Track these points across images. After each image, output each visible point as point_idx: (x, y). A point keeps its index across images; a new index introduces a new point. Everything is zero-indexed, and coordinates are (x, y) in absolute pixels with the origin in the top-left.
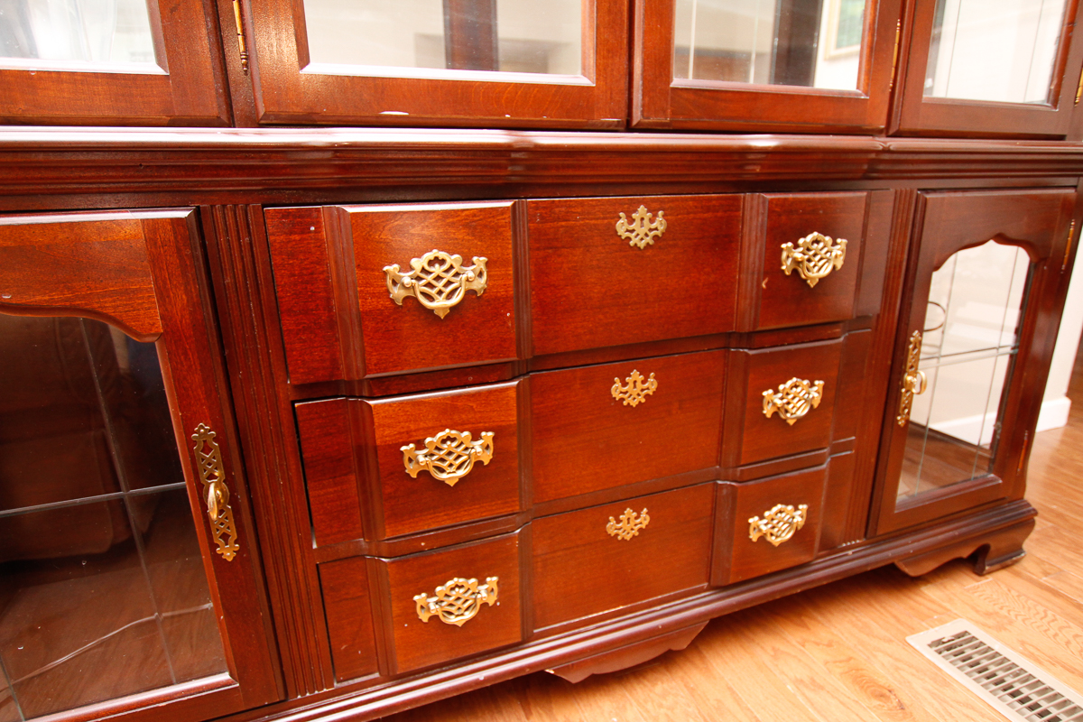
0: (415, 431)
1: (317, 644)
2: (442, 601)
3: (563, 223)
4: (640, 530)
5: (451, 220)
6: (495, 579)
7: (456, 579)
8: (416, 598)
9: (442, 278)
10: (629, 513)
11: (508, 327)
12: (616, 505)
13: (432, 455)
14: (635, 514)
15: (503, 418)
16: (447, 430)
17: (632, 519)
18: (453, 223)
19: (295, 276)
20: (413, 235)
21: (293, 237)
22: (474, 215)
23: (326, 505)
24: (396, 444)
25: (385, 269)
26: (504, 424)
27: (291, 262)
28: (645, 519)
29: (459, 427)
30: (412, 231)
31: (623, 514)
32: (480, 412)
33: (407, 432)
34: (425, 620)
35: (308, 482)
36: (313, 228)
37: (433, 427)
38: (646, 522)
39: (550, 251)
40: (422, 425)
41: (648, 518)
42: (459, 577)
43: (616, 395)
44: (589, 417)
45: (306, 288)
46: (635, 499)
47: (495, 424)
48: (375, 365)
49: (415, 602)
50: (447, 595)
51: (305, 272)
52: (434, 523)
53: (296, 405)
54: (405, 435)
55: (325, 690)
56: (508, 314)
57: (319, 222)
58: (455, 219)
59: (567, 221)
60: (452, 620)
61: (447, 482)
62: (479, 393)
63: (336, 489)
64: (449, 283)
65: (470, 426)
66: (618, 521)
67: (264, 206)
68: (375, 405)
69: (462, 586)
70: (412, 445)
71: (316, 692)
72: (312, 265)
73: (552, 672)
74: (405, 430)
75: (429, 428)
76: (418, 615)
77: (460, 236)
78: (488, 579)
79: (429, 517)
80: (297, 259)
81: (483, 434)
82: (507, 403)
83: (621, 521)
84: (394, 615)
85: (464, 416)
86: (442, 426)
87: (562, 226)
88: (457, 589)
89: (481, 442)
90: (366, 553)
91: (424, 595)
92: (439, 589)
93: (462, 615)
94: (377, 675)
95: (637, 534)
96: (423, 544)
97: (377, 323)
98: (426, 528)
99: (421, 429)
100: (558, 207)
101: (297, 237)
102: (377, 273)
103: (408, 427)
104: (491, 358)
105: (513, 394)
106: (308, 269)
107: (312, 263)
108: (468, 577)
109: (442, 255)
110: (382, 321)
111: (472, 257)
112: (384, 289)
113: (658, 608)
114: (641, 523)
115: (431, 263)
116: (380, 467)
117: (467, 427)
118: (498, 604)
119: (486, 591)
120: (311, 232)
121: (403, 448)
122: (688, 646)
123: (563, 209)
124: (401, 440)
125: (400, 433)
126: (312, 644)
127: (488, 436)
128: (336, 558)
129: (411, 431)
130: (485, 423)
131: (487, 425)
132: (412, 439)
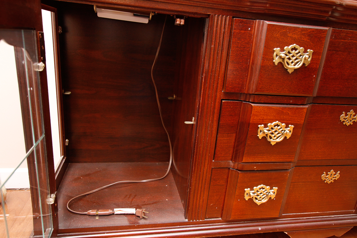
0: (265, 119)
1: (203, 201)
2: (255, 193)
3: (343, 40)
4: (335, 180)
5: (304, 32)
6: (276, 188)
7: (262, 185)
8: (246, 189)
9: (295, 56)
10: (332, 172)
11: (313, 82)
12: (327, 167)
13: (269, 131)
14: (334, 173)
15: (299, 120)
16: (277, 122)
17: (333, 174)
18: (304, 34)
19: (238, 47)
20: (288, 36)
21: (241, 31)
22: (313, 32)
23: (222, 144)
24: (257, 124)
25: (275, 49)
26: (298, 123)
27: (238, 41)
28: (338, 176)
29: (282, 121)
30: (289, 35)
31: (330, 172)
32: (291, 116)
33: (263, 120)
34: (247, 199)
35: (219, 133)
36: (249, 29)
37: (272, 119)
38: (338, 177)
39: (334, 52)
40: (269, 117)
41: (339, 175)
42: (264, 184)
43: (342, 119)
44: (328, 127)
45: (241, 53)
46: (335, 166)
47: (295, 122)
48: (260, 89)
49: (245, 191)
50: (258, 191)
51: (242, 46)
52: (261, 159)
53: (223, 101)
54: (261, 120)
55: (201, 220)
56: (314, 76)
57: (252, 27)
58: (306, 32)
59: (344, 39)
60: (256, 201)
61: (272, 143)
62: (293, 108)
63: (227, 138)
64: (296, 59)
65: (286, 121)
66: (327, 174)
67: (233, 17)
68: (254, 106)
69: (264, 188)
70: (263, 125)
71: (198, 221)
72: (245, 44)
73: (287, 233)
74: (262, 118)
75: (270, 119)
76: (244, 197)
77: (306, 40)
78: (274, 188)
79: (260, 156)
80: (241, 41)
81: (290, 126)
82: (302, 114)
83: (328, 174)
84: (236, 195)
85: (285, 117)
86: (276, 119)
87: (342, 42)
88: (261, 189)
89: (288, 129)
90: (232, 167)
91: (249, 189)
92: (255, 188)
93: (261, 200)
94: (220, 219)
95: (333, 182)
96: (255, 167)
97: (265, 71)
98: (258, 161)
99: (268, 119)
100: (343, 33)
101: (243, 32)
102: (271, 51)
103: (263, 117)
104: (303, 94)
105: (305, 111)
106: (244, 45)
107: (246, 43)
108: (267, 185)
109: (297, 46)
110: (268, 71)
111: (308, 49)
112: (272, 57)
113: (333, 216)
114: (336, 177)
115: (292, 49)
116: (249, 132)
117: (284, 121)
118: (274, 199)
119: (272, 192)
120: (248, 30)
121: (259, 126)
122: (344, 234)
123: (344, 34)
124: (259, 122)
125: (260, 119)
126: (201, 201)
127: (291, 127)
128: (220, 167)
129: (264, 119)
130: (292, 121)
131: (292, 122)
132: (263, 123)
